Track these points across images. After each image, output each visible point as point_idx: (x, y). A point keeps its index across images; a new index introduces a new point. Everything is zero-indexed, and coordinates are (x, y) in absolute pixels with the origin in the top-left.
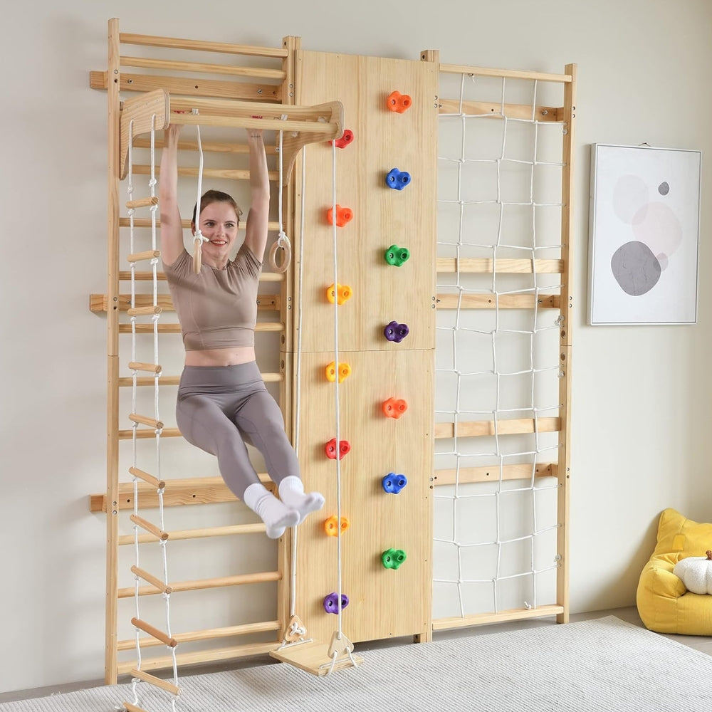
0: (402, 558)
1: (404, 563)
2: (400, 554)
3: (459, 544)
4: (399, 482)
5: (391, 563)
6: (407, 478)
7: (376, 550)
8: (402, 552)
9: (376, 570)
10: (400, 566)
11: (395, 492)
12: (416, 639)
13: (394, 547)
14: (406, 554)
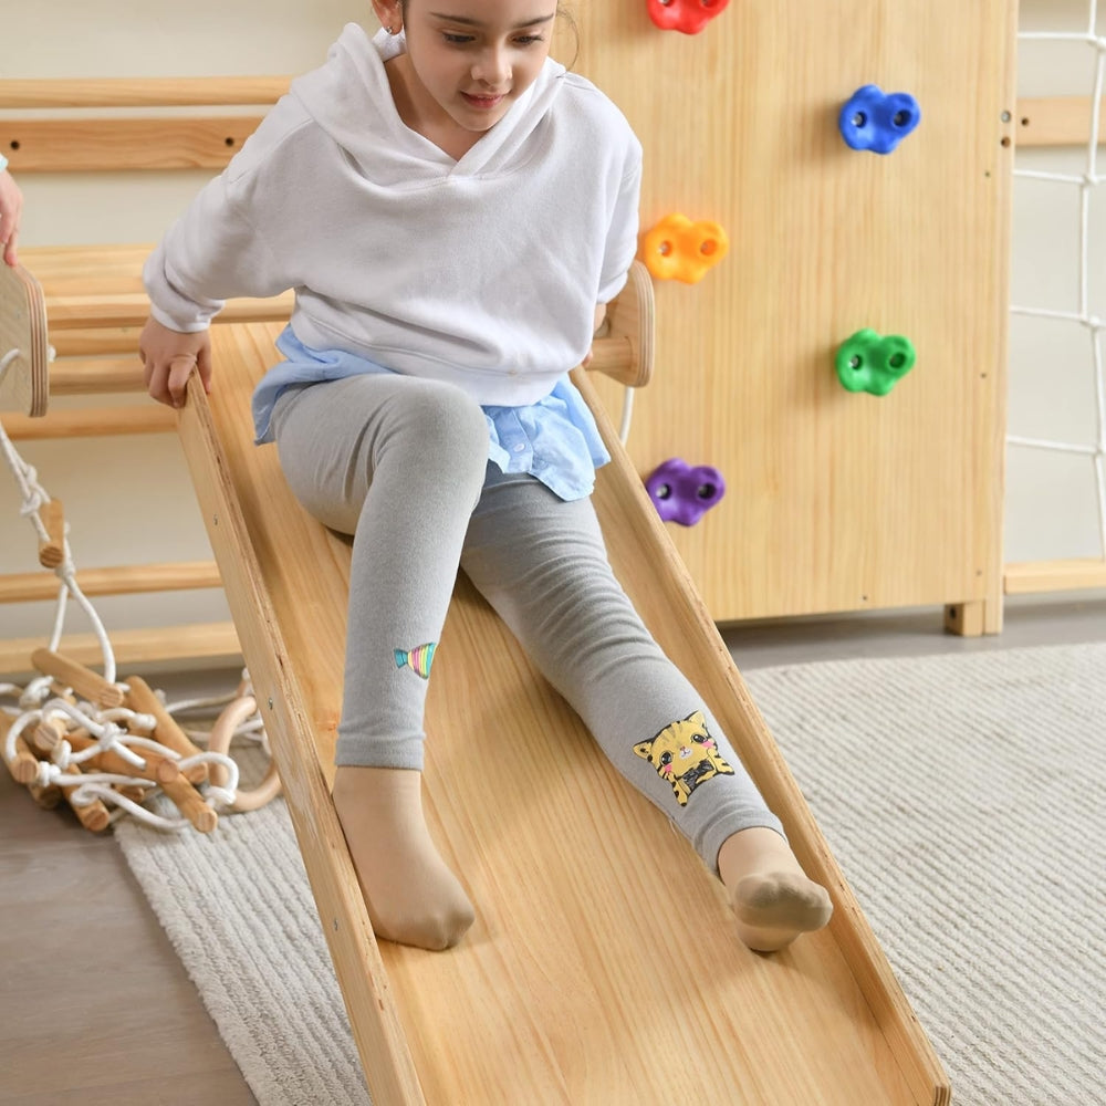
0: (900, 361)
1: (909, 376)
2: (895, 349)
3: (1095, 321)
4: (894, 117)
5: (863, 376)
6: (922, 106)
7: (815, 335)
8: (901, 343)
9: (817, 398)
10: (894, 386)
11: (880, 148)
12: (951, 622)
13: (878, 329)
14: (914, 350)
